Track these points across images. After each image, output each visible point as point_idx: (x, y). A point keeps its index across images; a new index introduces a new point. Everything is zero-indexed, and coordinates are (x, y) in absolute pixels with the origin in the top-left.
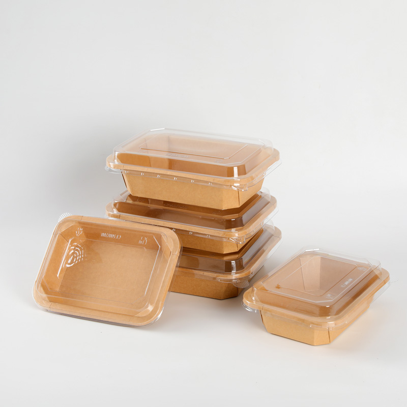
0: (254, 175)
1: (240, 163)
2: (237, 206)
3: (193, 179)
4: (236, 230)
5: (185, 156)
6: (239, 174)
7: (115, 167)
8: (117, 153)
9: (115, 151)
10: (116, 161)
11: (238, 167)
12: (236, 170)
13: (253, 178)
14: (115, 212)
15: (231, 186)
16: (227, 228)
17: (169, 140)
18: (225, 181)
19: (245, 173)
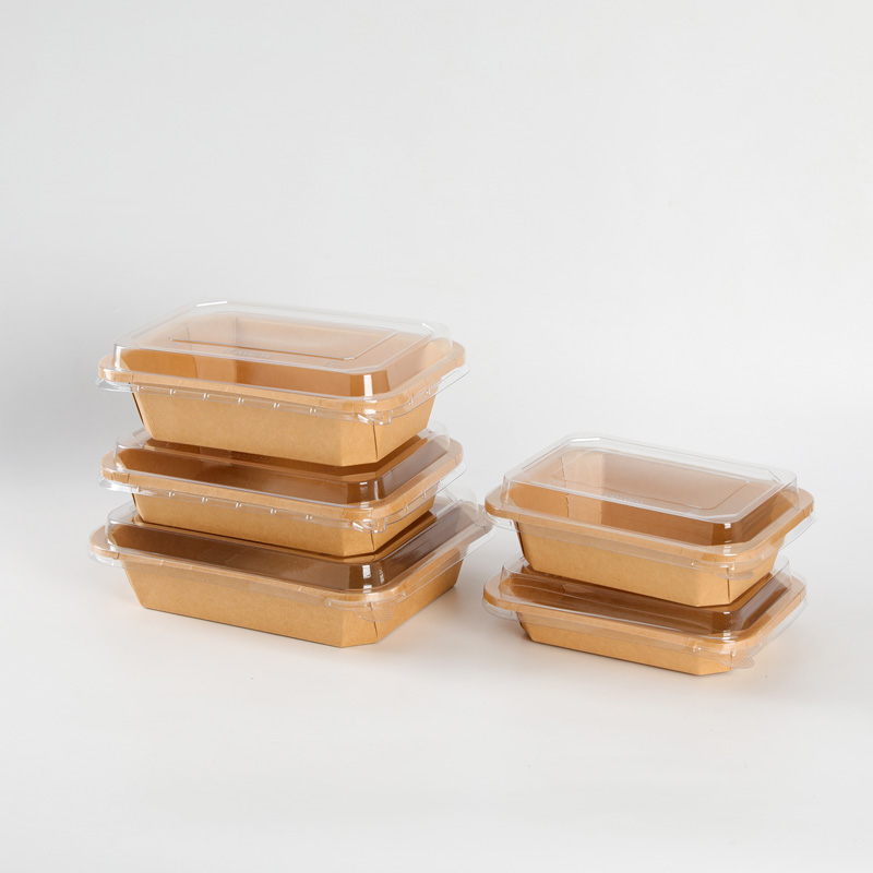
0: (405, 393)
1: (377, 368)
2: (374, 460)
3: (278, 402)
4: (370, 506)
5: (263, 353)
6: (375, 391)
7: (117, 377)
8: (119, 349)
9: (116, 346)
10: (117, 364)
11: (374, 375)
12: (368, 381)
13: (403, 400)
14: (121, 468)
15: (356, 414)
16: (350, 501)
17: (238, 325)
18: (346, 405)
19: (387, 389)
